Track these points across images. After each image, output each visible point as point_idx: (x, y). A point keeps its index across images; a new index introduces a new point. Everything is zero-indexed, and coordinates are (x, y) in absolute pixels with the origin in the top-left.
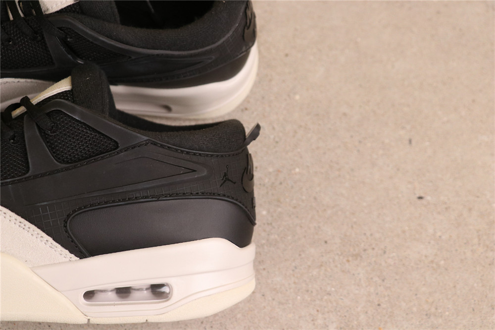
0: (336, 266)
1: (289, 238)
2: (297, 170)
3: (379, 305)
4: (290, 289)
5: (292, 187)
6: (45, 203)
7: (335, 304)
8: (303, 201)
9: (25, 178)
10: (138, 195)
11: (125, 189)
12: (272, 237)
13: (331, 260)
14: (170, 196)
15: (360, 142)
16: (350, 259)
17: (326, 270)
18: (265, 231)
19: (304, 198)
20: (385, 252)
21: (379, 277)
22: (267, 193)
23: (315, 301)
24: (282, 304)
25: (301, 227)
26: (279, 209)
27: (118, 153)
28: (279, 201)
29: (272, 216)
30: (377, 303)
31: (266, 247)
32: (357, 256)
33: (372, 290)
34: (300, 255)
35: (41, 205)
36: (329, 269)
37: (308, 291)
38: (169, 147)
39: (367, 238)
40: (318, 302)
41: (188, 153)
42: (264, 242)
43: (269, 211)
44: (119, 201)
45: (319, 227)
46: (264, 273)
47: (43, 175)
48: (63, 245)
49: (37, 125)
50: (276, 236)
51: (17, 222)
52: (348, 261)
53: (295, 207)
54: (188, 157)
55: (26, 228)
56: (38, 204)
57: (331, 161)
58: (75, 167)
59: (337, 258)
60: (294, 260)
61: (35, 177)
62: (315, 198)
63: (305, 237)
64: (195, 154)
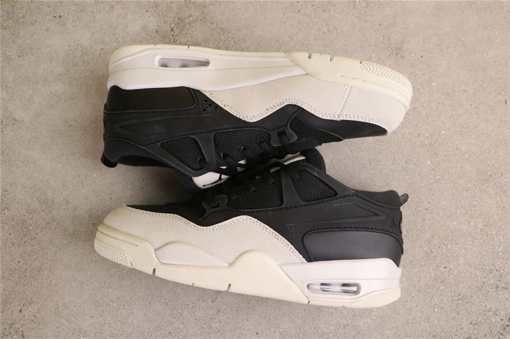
0: (476, 189)
1: (446, 176)
2: (443, 132)
3: (504, 208)
4: (452, 207)
5: (442, 144)
6: (292, 225)
7: (479, 212)
8: (450, 151)
9: (280, 208)
10: (346, 226)
11: (339, 221)
12: (437, 177)
13: (472, 186)
14: (364, 229)
15: (476, 108)
16: (483, 183)
17: (471, 192)
18: (431, 174)
19: (450, 149)
20: (502, 175)
21: (501, 191)
22: (429, 150)
23: (468, 212)
24: (450, 217)
25: (452, 168)
26: (438, 159)
27: (336, 199)
28: (436, 154)
29: (434, 164)
30: (503, 207)
31: (434, 184)
32: (487, 180)
33: (499, 199)
34: (454, 186)
35: (289, 226)
36: (472, 191)
37: (462, 207)
38: (365, 199)
39: (491, 168)
40: (470, 212)
41: (375, 204)
42: (432, 181)
43: (431, 161)
44: (335, 228)
45: (462, 166)
46: (436, 200)
47: (291, 208)
48: (299, 252)
49: (290, 176)
50: (439, 177)
51: (274, 235)
52: (482, 184)
53: (446, 156)
54: (375, 206)
55: (279, 239)
56: (287, 225)
57: (462, 123)
58: (310, 205)
59: (475, 183)
60: (452, 190)
61: (286, 208)
62: (457, 148)
63: (455, 174)
64: (378, 205)
